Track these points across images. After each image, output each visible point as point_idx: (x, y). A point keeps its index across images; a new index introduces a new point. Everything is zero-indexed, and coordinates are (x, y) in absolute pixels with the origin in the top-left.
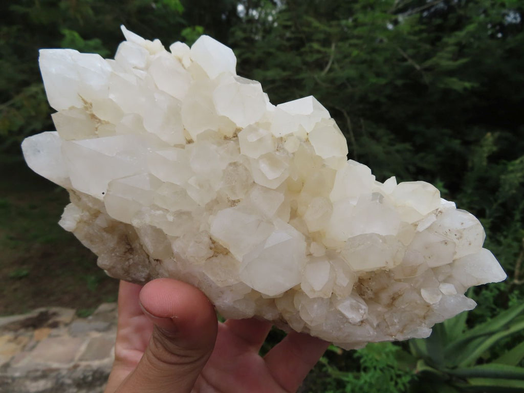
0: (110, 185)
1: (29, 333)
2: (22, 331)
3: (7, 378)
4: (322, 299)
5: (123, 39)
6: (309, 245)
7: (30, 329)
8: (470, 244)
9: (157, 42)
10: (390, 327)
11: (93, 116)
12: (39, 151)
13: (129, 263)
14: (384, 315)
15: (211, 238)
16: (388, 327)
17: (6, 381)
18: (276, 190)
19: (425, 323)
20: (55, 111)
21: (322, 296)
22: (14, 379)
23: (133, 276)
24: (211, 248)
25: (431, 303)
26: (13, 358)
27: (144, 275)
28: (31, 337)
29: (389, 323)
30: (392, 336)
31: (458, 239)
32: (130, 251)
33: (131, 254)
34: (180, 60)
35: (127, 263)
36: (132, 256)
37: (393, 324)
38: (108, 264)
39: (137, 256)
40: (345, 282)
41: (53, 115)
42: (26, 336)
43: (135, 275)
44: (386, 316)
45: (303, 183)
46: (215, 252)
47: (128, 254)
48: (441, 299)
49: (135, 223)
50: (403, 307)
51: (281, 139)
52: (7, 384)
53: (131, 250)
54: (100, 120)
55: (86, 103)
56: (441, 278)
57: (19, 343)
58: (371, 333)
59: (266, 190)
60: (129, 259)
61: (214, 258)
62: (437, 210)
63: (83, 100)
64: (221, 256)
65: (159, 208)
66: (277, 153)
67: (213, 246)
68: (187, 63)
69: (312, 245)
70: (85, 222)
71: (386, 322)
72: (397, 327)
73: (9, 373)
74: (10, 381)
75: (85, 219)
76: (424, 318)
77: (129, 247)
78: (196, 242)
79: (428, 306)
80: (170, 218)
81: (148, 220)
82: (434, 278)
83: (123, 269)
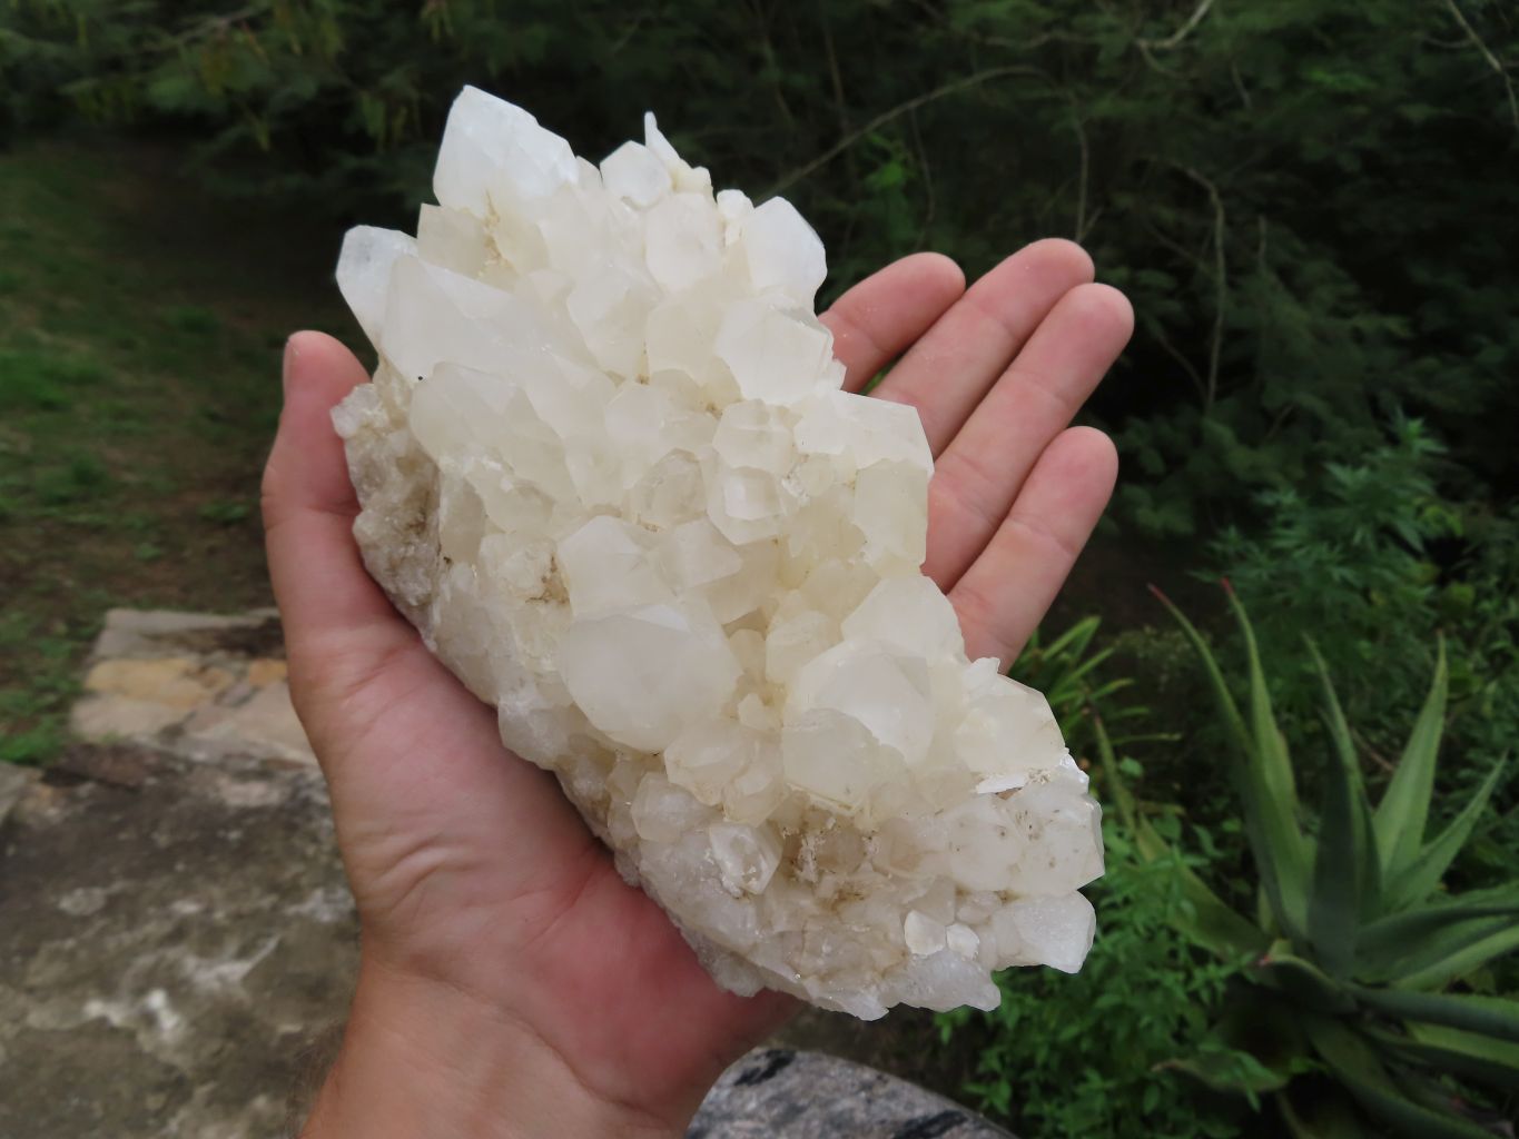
0: (438, 368)
1: (237, 665)
2: (219, 655)
3: (175, 759)
4: (691, 796)
5: (641, 139)
6: (741, 692)
7: (241, 654)
8: (1052, 865)
9: (703, 174)
10: (805, 954)
11: (490, 242)
12: (368, 259)
13: (406, 552)
14: (806, 922)
15: (553, 559)
16: (800, 949)
17: (171, 764)
18: (737, 549)
19: (878, 987)
20: (434, 202)
21: (694, 790)
22: (191, 766)
23: (401, 586)
24: (544, 580)
25: (914, 951)
26: (192, 716)
27: (420, 591)
28: (241, 675)
29: (807, 944)
30: (797, 972)
31: (1030, 837)
32: (419, 529)
33: (418, 534)
34: (724, 226)
35: (402, 550)
36: (417, 541)
37: (816, 953)
38: (369, 532)
39: (425, 545)
40: (752, 790)
41: (425, 209)
42: (227, 671)
43: (404, 582)
44: (812, 927)
45: (807, 572)
46: (547, 591)
47: (412, 532)
48: (938, 953)
49: (444, 462)
50: (855, 929)
51: (807, 456)
52: (173, 772)
53: (420, 527)
54: (499, 255)
55: (493, 212)
56: (965, 912)
57: (209, 685)
58: (749, 926)
59: (719, 538)
60: (409, 544)
61: (542, 603)
62: (1040, 771)
63: (490, 205)
64: (553, 603)
65: (499, 460)
66: (784, 483)
67: (548, 575)
68: (731, 237)
69: (748, 698)
70: (375, 431)
71: (804, 940)
72: (820, 962)
73: (181, 749)
74: (180, 767)
75: (377, 424)
76: (884, 974)
77: (422, 520)
78: (527, 554)
79: (905, 953)
80: (507, 485)
81: (467, 468)
82: (950, 904)
83: (390, 559)
